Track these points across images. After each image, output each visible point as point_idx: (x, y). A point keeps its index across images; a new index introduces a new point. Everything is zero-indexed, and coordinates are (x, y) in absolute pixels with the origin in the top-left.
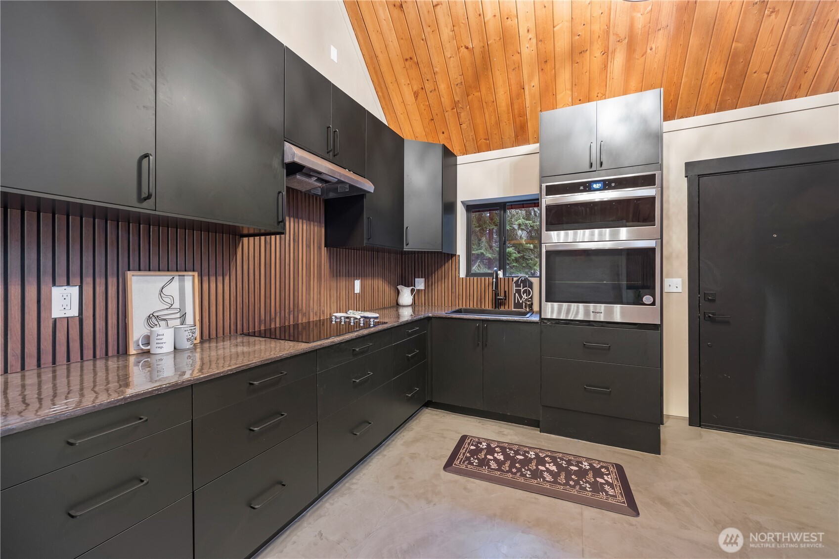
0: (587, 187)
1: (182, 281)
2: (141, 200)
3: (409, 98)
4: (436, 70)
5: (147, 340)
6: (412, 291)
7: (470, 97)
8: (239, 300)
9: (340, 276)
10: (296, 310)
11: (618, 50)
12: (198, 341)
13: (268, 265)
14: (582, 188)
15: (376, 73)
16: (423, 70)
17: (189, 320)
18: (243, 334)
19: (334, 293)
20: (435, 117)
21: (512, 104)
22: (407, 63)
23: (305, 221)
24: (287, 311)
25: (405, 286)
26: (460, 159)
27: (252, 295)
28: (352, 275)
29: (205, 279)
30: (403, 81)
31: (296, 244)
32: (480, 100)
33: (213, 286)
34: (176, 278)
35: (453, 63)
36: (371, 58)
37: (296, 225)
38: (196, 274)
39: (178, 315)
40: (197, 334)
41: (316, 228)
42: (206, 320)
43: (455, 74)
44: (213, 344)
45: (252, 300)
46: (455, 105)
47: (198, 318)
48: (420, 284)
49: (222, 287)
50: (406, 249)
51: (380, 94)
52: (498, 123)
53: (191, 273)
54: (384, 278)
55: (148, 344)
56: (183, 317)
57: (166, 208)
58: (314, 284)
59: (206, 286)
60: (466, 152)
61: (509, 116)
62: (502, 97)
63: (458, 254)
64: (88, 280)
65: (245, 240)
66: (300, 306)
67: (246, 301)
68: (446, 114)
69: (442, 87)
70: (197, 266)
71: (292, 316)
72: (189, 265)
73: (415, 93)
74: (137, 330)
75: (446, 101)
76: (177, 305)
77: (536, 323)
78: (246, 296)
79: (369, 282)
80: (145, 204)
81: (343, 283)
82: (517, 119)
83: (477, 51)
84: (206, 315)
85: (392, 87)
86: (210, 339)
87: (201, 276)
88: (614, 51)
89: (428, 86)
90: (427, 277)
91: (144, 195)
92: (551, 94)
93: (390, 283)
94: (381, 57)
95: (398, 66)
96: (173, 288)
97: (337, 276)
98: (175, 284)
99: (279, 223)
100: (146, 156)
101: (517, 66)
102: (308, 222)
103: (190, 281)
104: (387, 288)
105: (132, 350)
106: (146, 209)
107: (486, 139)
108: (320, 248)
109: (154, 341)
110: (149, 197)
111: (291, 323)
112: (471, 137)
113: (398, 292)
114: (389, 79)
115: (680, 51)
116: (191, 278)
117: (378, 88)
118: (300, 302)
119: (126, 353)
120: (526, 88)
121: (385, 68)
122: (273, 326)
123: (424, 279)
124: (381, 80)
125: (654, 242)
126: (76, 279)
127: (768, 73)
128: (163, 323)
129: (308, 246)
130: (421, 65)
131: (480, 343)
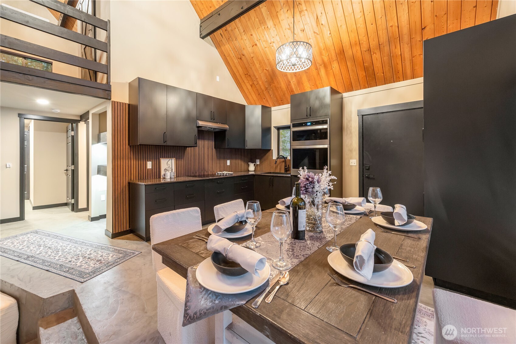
0: (305, 124)
1: (172, 160)
2: (164, 142)
3: (249, 87)
4: (257, 77)
5: (164, 175)
6: (255, 165)
7: (271, 86)
8: (186, 166)
9: (221, 159)
10: (204, 170)
11: (321, 68)
12: (175, 177)
13: (194, 156)
14: (304, 125)
15: (236, 79)
16: (253, 78)
17: (173, 171)
18: (187, 176)
19: (218, 165)
20: (260, 93)
21: (288, 87)
22: (246, 76)
23: (207, 140)
24: (201, 170)
25: (251, 162)
26: (273, 109)
27: (190, 165)
28: (226, 158)
29: (177, 160)
30: (246, 81)
31: (204, 148)
32: (275, 87)
33: (179, 162)
34: (170, 160)
35: (262, 75)
36: (233, 75)
37: (204, 142)
38: (175, 158)
39: (171, 169)
40: (175, 175)
41: (211, 142)
42: (177, 171)
43: (264, 78)
44: (179, 178)
45: (190, 166)
46: (266, 89)
47: (175, 170)
48: (258, 162)
49: (182, 162)
50: (246, 148)
51: (238, 86)
52: (284, 95)
53: (174, 158)
54: (241, 159)
55: (165, 176)
56: (172, 170)
57: (169, 143)
58: (210, 161)
59: (177, 162)
60: (275, 106)
61: (288, 92)
62: (283, 85)
63: (272, 149)
64: (153, 160)
65: (188, 148)
66: (205, 169)
67: (188, 166)
68: (264, 92)
69: (260, 83)
70: (175, 156)
71: (202, 172)
72: (173, 156)
73: (251, 85)
74: (162, 173)
75: (263, 87)
76: (170, 167)
77: (289, 177)
78: (188, 165)
79: (234, 161)
80: (165, 143)
81: (222, 161)
82: (291, 93)
83: (270, 70)
84: (177, 170)
85: (242, 84)
86: (178, 177)
87: (176, 159)
88: (320, 68)
89: (255, 83)
90: (260, 159)
91: (165, 141)
92: (301, 84)
93: (244, 161)
94: (237, 74)
95: (243, 77)
96: (170, 162)
97: (219, 159)
98: (170, 161)
99: (195, 144)
100: (165, 133)
101: (285, 75)
102: (208, 141)
103: (173, 160)
104: (243, 163)
105: (162, 177)
106: (165, 144)
107: (281, 101)
108: (212, 149)
109: (166, 175)
110: (166, 142)
111: (202, 174)
112: (275, 100)
113: (249, 165)
114: (241, 81)
115: (345, 67)
116: (174, 160)
117: (237, 84)
118: (205, 168)
119: (160, 178)
120: (291, 82)
121: (239, 77)
122: (196, 175)
123: (259, 160)
124: (238, 82)
125: (327, 146)
126: (151, 160)
127: (383, 73)
128: (167, 171)
129: (208, 149)
130: (251, 76)
131: (271, 185)
